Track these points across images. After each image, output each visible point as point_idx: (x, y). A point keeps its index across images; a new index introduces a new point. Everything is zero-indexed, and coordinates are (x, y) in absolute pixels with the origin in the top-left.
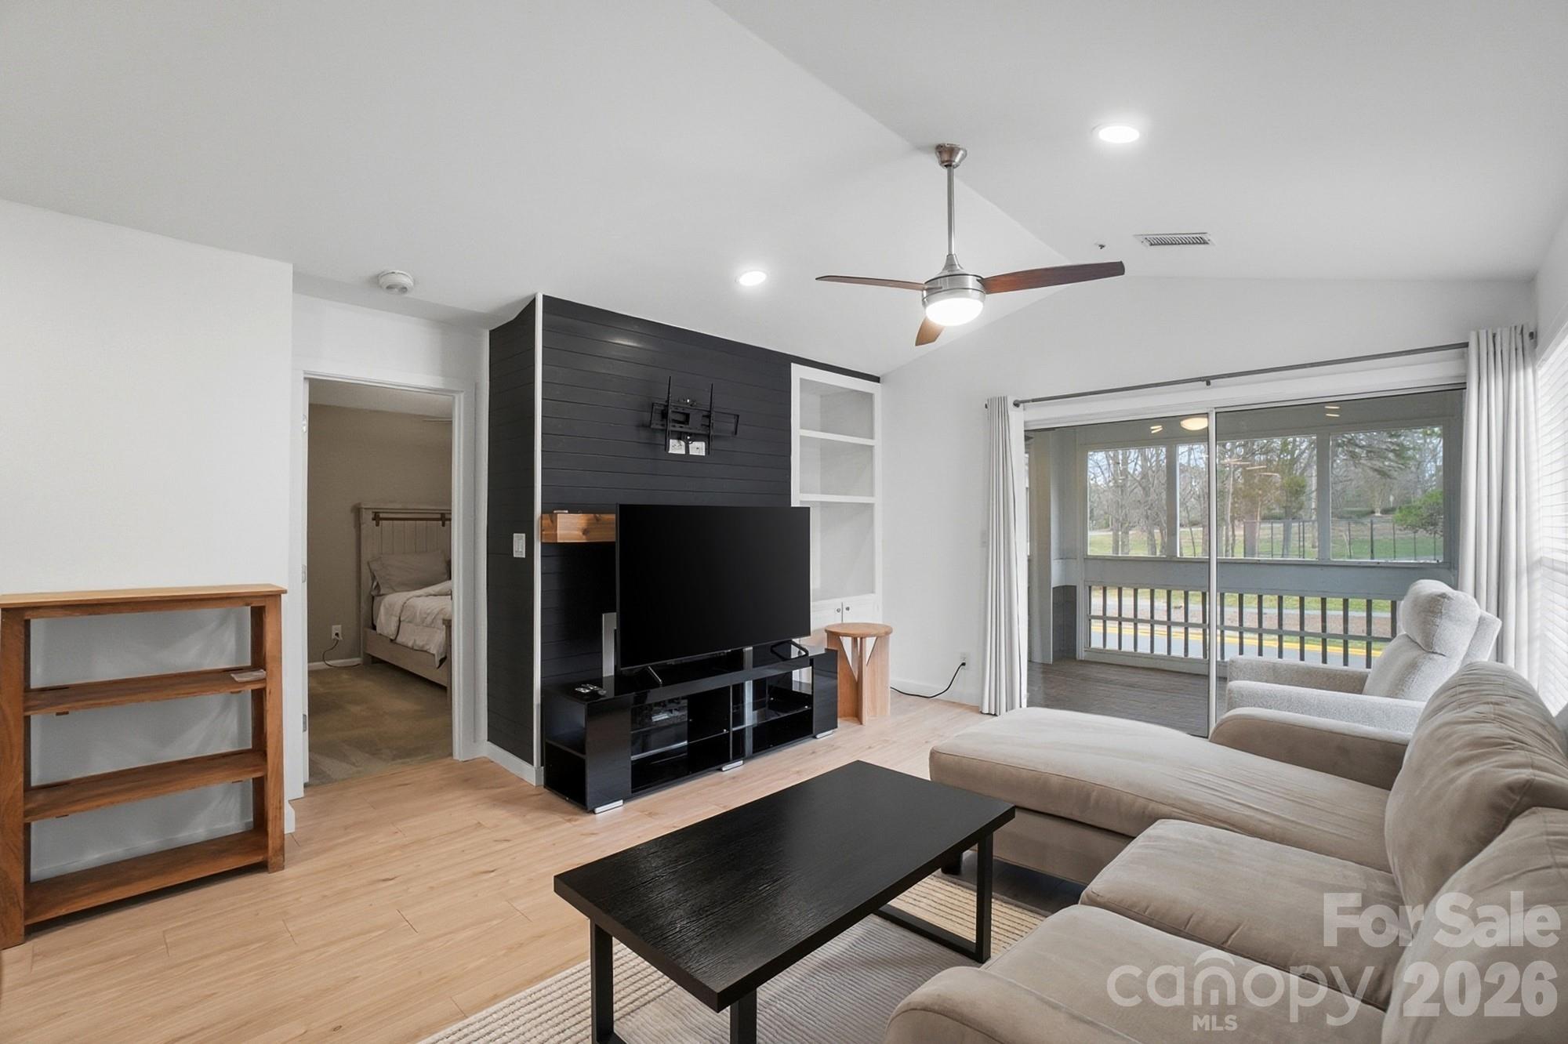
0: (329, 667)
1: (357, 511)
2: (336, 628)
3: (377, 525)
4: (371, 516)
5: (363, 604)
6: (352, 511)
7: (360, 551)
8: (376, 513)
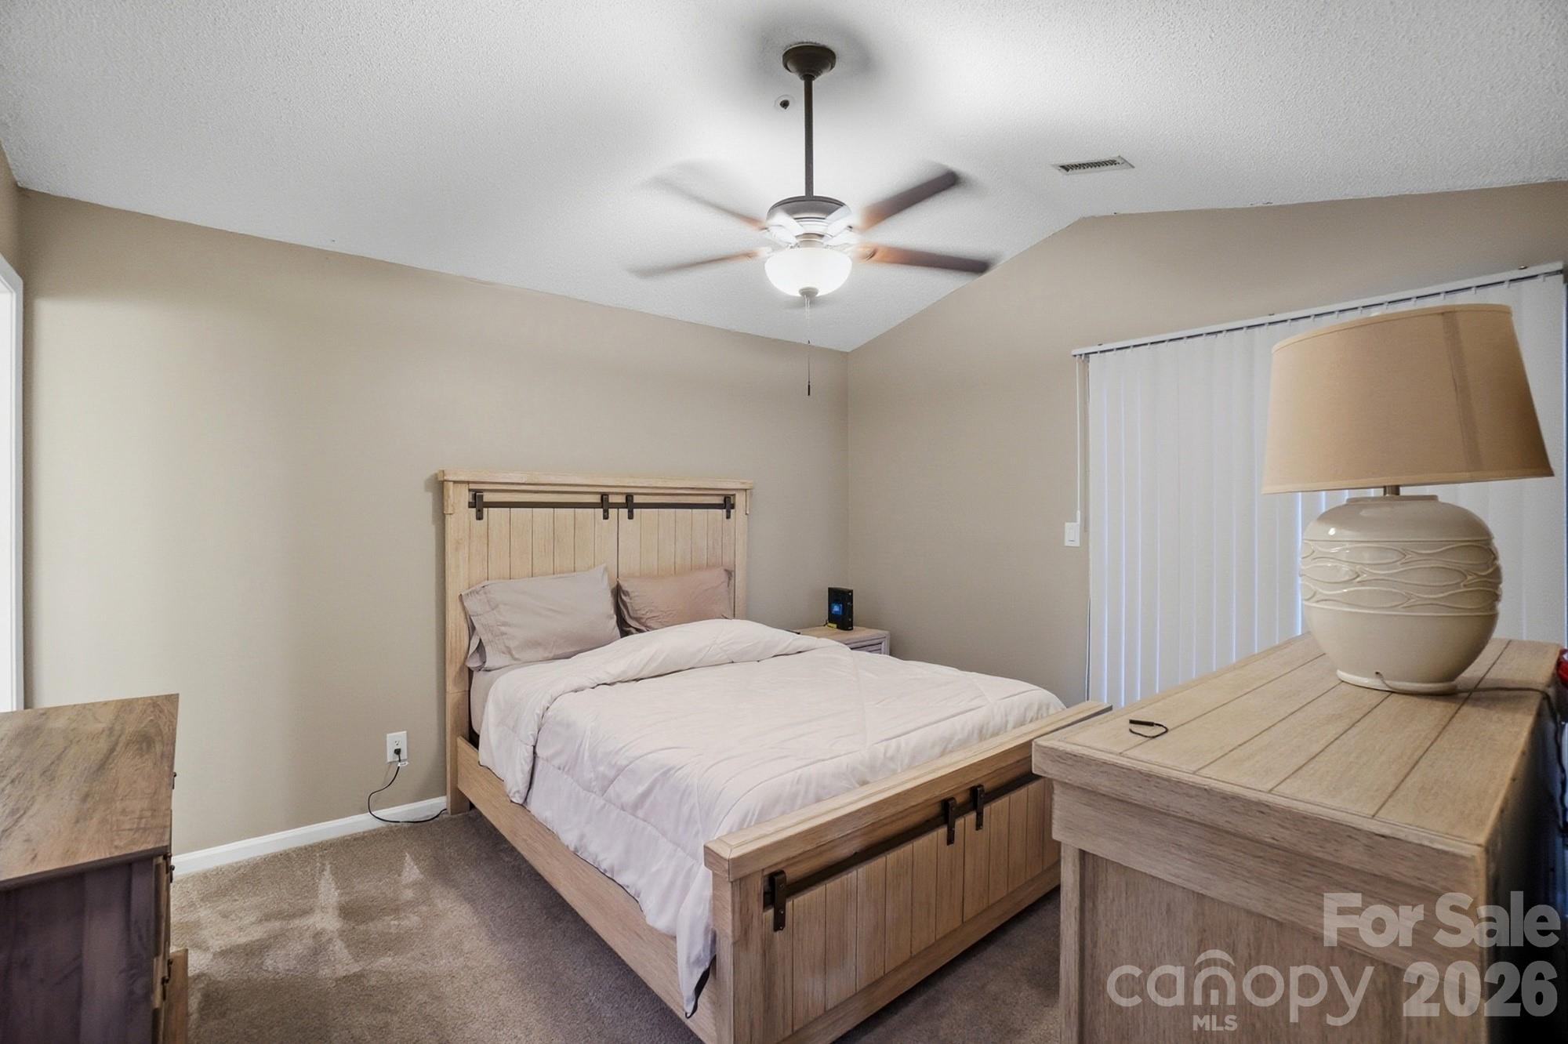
0: (381, 824)
1: (439, 486)
2: (397, 738)
3: (479, 517)
4: (467, 497)
5: (450, 687)
6: (427, 488)
7: (444, 577)
8: (476, 491)
